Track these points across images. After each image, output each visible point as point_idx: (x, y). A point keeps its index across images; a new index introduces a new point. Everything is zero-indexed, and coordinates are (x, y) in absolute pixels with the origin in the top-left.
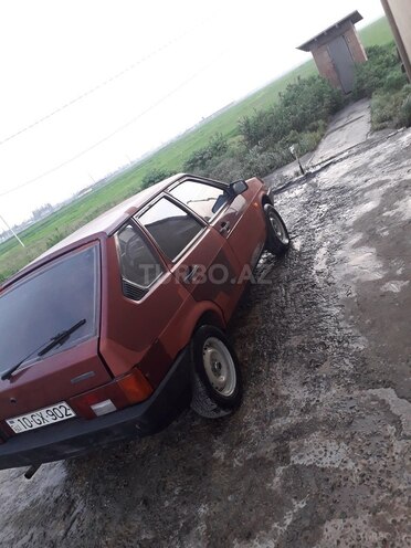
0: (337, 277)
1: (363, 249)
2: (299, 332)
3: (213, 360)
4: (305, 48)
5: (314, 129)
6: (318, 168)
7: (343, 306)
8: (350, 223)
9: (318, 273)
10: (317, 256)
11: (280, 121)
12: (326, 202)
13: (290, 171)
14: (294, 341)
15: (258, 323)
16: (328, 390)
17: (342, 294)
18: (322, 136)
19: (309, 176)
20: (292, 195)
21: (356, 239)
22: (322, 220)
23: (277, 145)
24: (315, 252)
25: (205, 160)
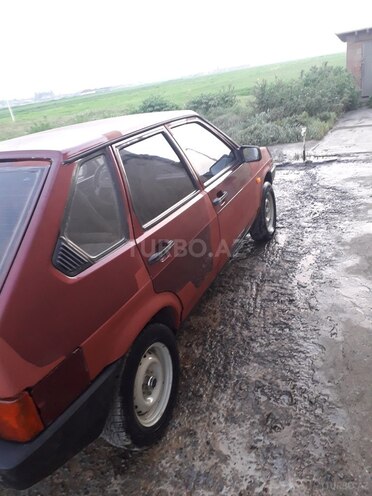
0: (323, 302)
1: (360, 279)
2: (261, 359)
3: (149, 372)
4: (343, 37)
5: (325, 119)
6: (321, 160)
7: (323, 348)
8: (347, 238)
9: (300, 286)
10: (302, 262)
11: (295, 99)
12: (323, 200)
13: (291, 151)
14: (253, 372)
15: (214, 320)
16: (283, 478)
17: (325, 330)
18: (331, 128)
19: (308, 165)
20: (287, 178)
21: (352, 261)
22: (315, 220)
23: (286, 120)
24: (300, 256)
25: (210, 106)
